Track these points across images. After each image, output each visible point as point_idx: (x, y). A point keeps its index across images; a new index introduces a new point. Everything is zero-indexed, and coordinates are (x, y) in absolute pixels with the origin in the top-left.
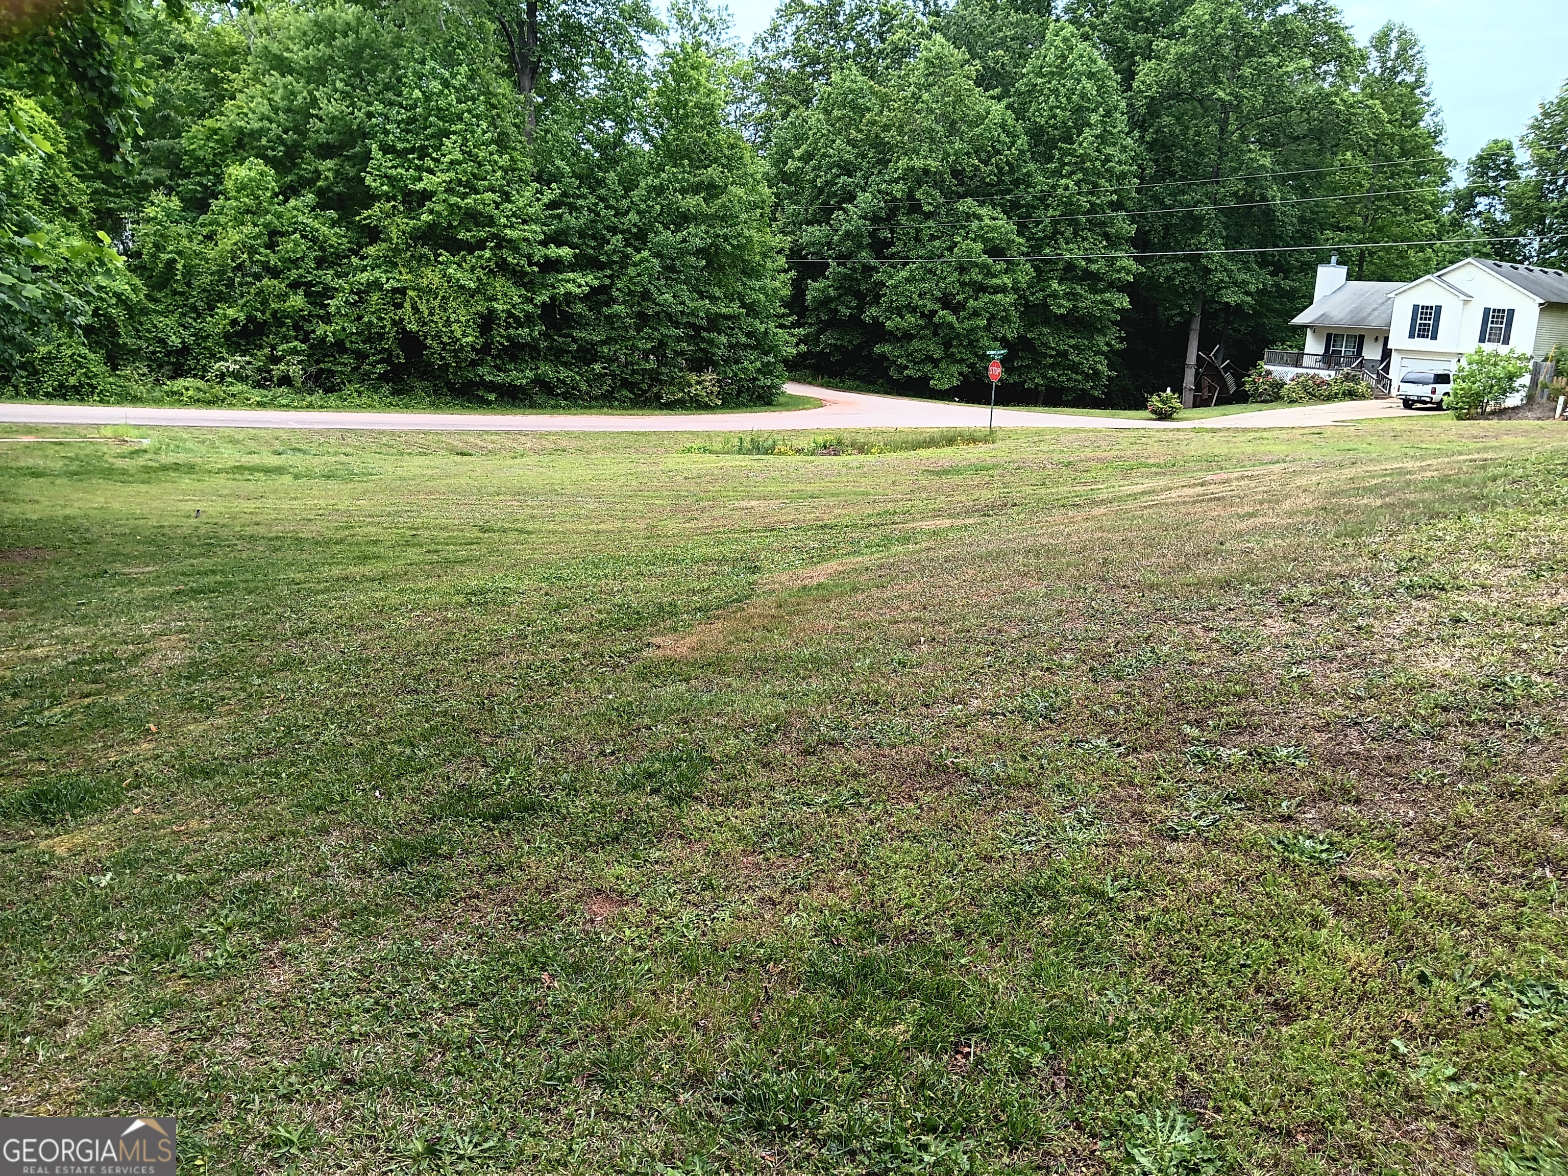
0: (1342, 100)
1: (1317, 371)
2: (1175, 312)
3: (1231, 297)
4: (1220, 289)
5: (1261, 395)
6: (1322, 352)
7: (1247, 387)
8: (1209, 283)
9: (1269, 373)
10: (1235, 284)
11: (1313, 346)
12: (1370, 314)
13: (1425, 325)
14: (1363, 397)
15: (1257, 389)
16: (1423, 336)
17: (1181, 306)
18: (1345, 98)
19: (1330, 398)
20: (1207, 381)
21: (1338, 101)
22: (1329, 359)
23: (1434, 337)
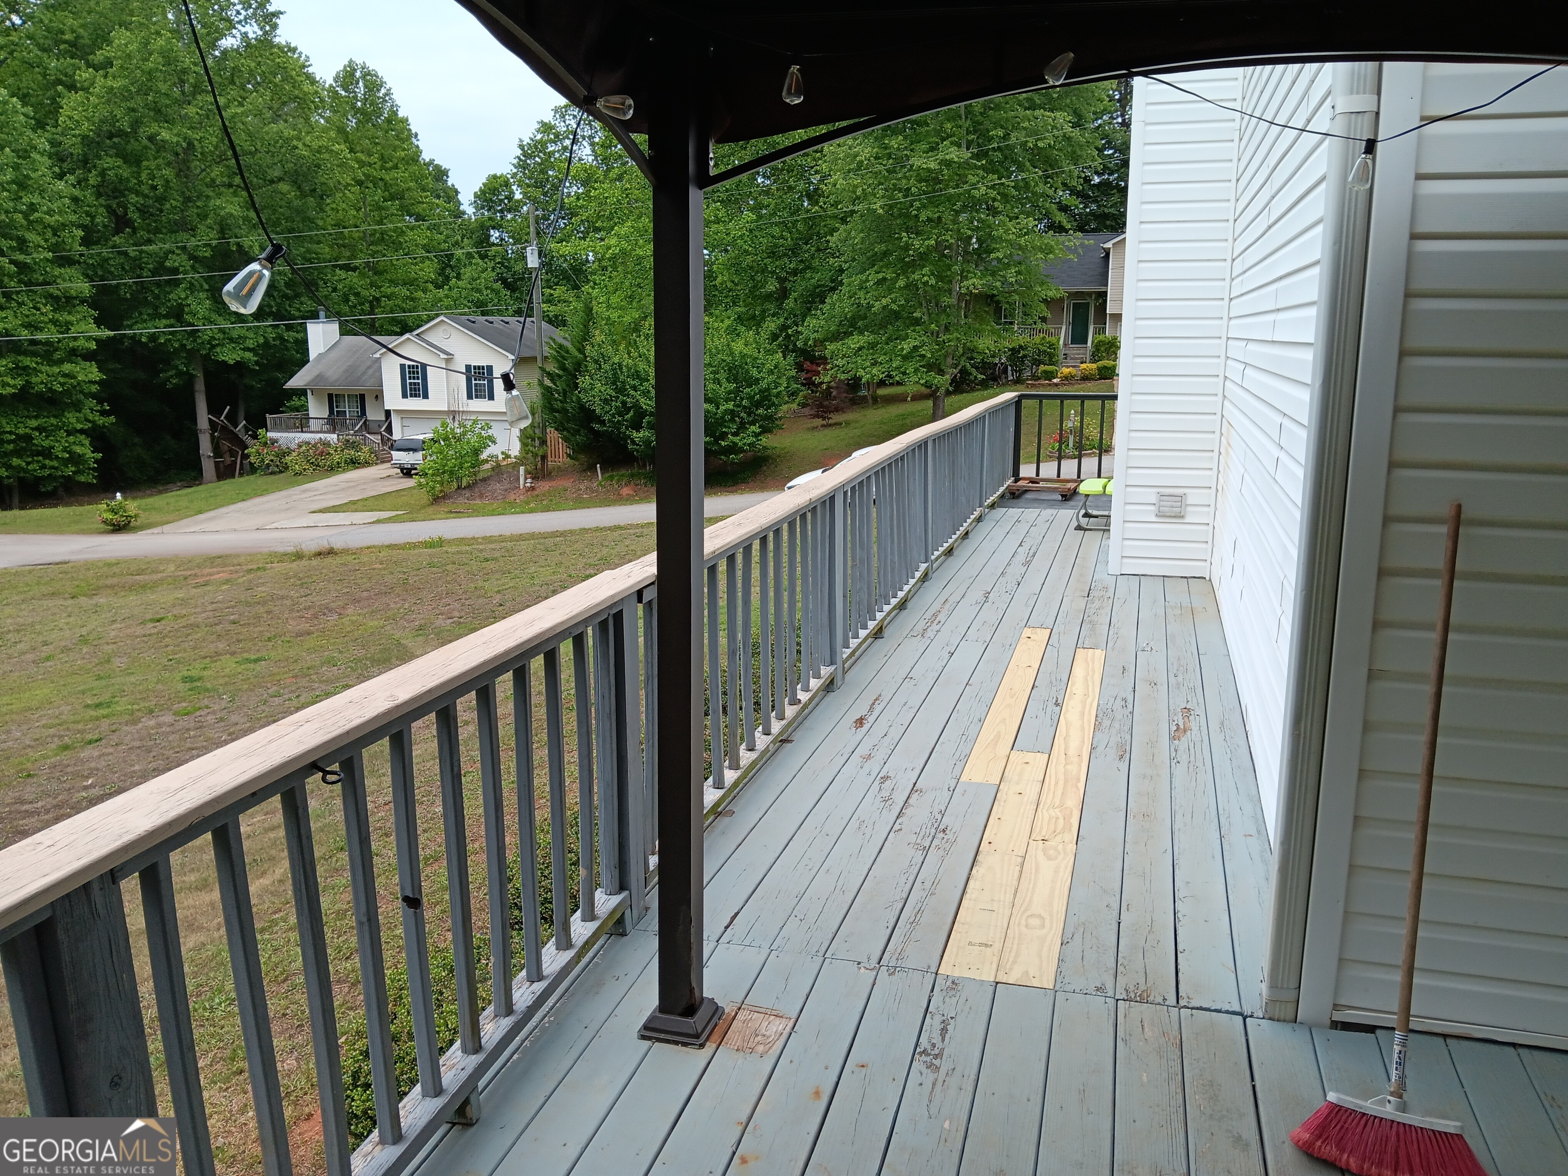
0: (304, 144)
1: (322, 436)
2: (170, 373)
3: (229, 355)
4: (214, 347)
5: (268, 466)
6: (326, 414)
7: (252, 459)
8: (199, 341)
9: (274, 441)
10: (232, 340)
11: (317, 409)
12: (364, 373)
13: (415, 384)
14: (367, 464)
15: (263, 461)
16: (416, 396)
17: (176, 367)
18: (308, 143)
19: (333, 469)
20: (226, 445)
21: (300, 146)
22: (334, 421)
23: (426, 396)
